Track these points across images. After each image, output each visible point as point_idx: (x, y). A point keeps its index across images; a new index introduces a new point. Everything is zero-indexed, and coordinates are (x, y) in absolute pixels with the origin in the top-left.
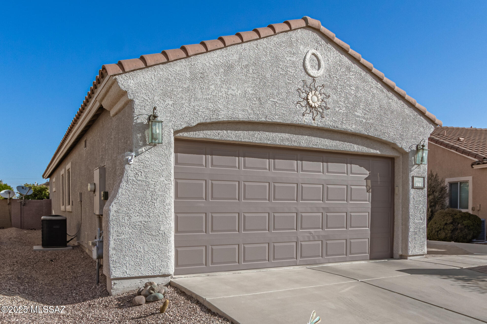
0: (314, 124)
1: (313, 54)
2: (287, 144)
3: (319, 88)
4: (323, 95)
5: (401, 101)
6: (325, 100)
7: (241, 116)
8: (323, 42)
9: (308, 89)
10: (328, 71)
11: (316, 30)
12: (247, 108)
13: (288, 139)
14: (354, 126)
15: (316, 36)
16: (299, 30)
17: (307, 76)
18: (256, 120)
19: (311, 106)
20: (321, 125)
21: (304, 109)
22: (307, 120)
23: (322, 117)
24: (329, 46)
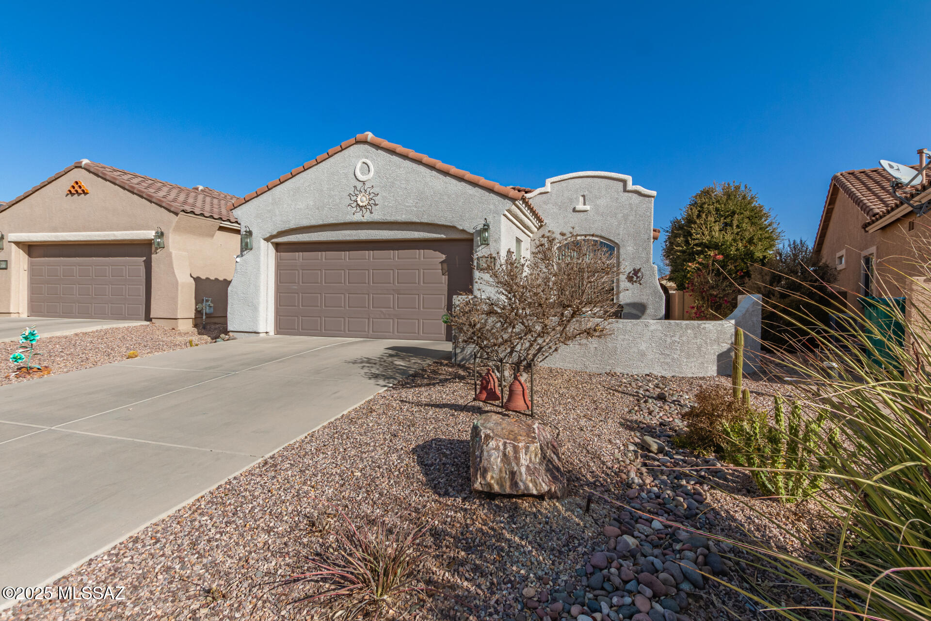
0: (364, 220)
1: (364, 163)
2: (348, 238)
3: (369, 189)
4: (373, 195)
5: (462, 183)
6: (374, 198)
7: (305, 223)
8: (374, 149)
9: (358, 193)
10: (376, 172)
11: (365, 142)
12: (309, 216)
13: (349, 235)
14: (404, 216)
15: (367, 147)
16: (351, 147)
17: (358, 182)
18: (316, 224)
19: (360, 206)
20: (370, 220)
21: (355, 209)
22: (358, 217)
23: (371, 213)
24: (380, 151)
